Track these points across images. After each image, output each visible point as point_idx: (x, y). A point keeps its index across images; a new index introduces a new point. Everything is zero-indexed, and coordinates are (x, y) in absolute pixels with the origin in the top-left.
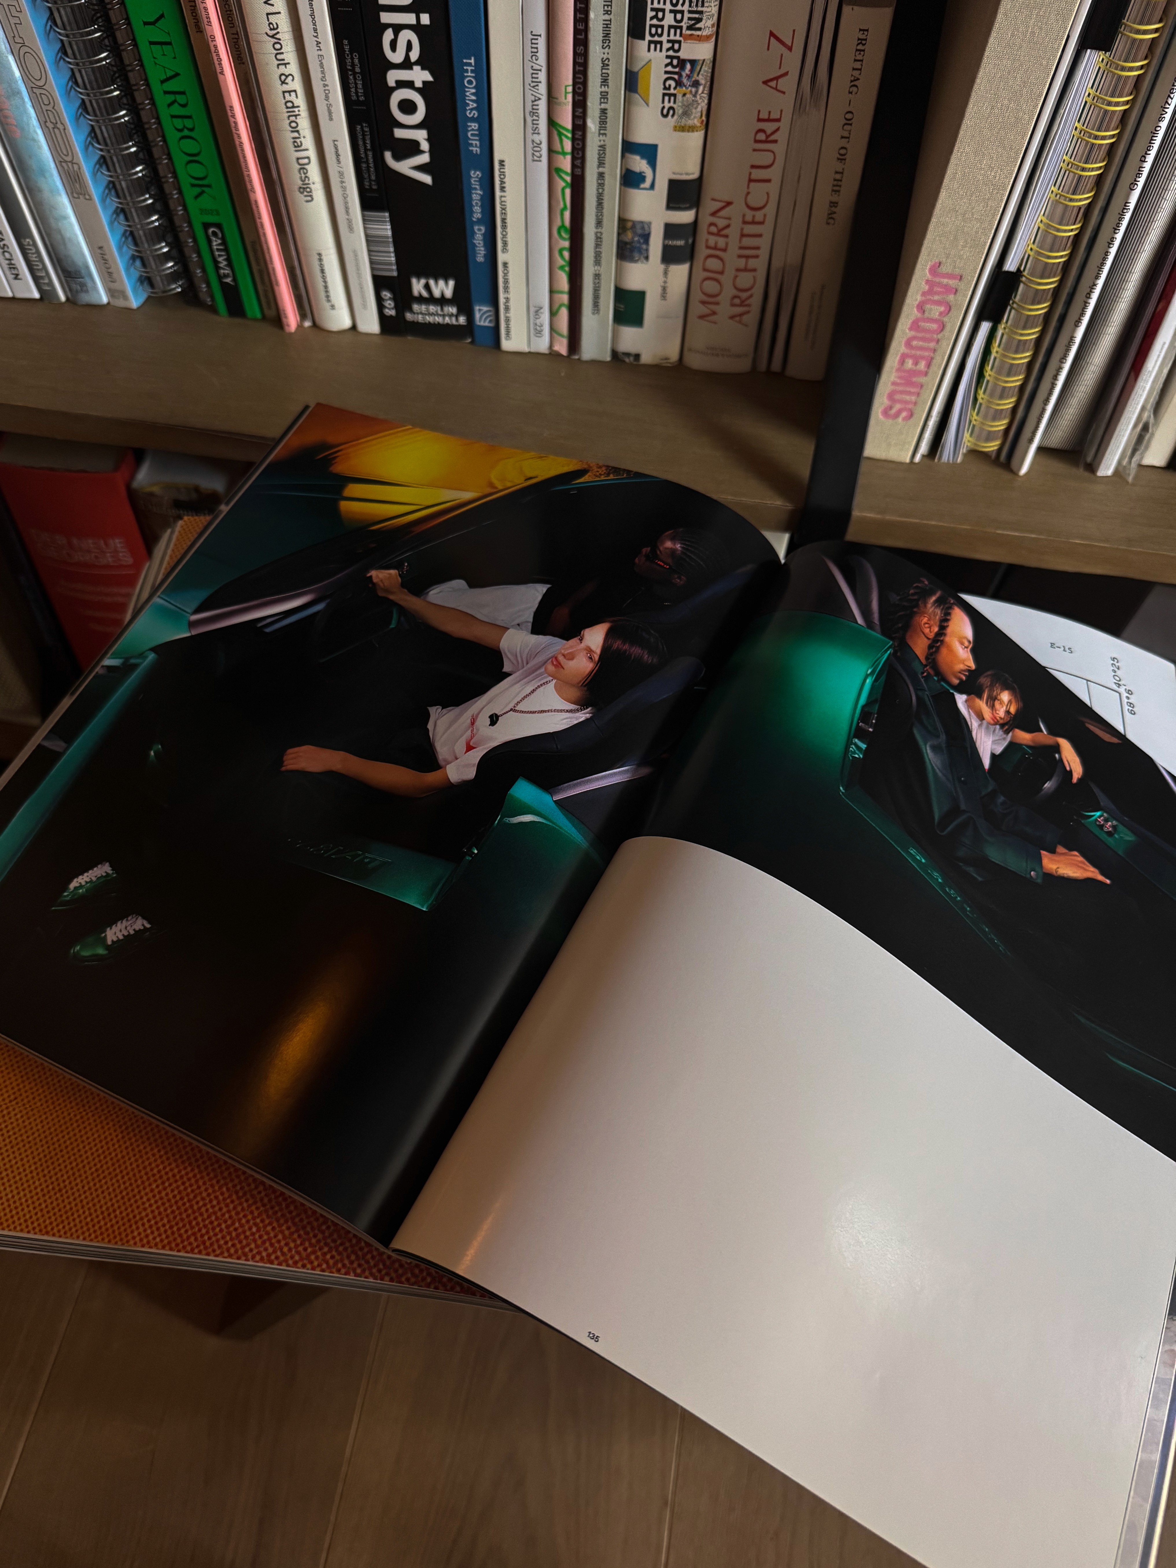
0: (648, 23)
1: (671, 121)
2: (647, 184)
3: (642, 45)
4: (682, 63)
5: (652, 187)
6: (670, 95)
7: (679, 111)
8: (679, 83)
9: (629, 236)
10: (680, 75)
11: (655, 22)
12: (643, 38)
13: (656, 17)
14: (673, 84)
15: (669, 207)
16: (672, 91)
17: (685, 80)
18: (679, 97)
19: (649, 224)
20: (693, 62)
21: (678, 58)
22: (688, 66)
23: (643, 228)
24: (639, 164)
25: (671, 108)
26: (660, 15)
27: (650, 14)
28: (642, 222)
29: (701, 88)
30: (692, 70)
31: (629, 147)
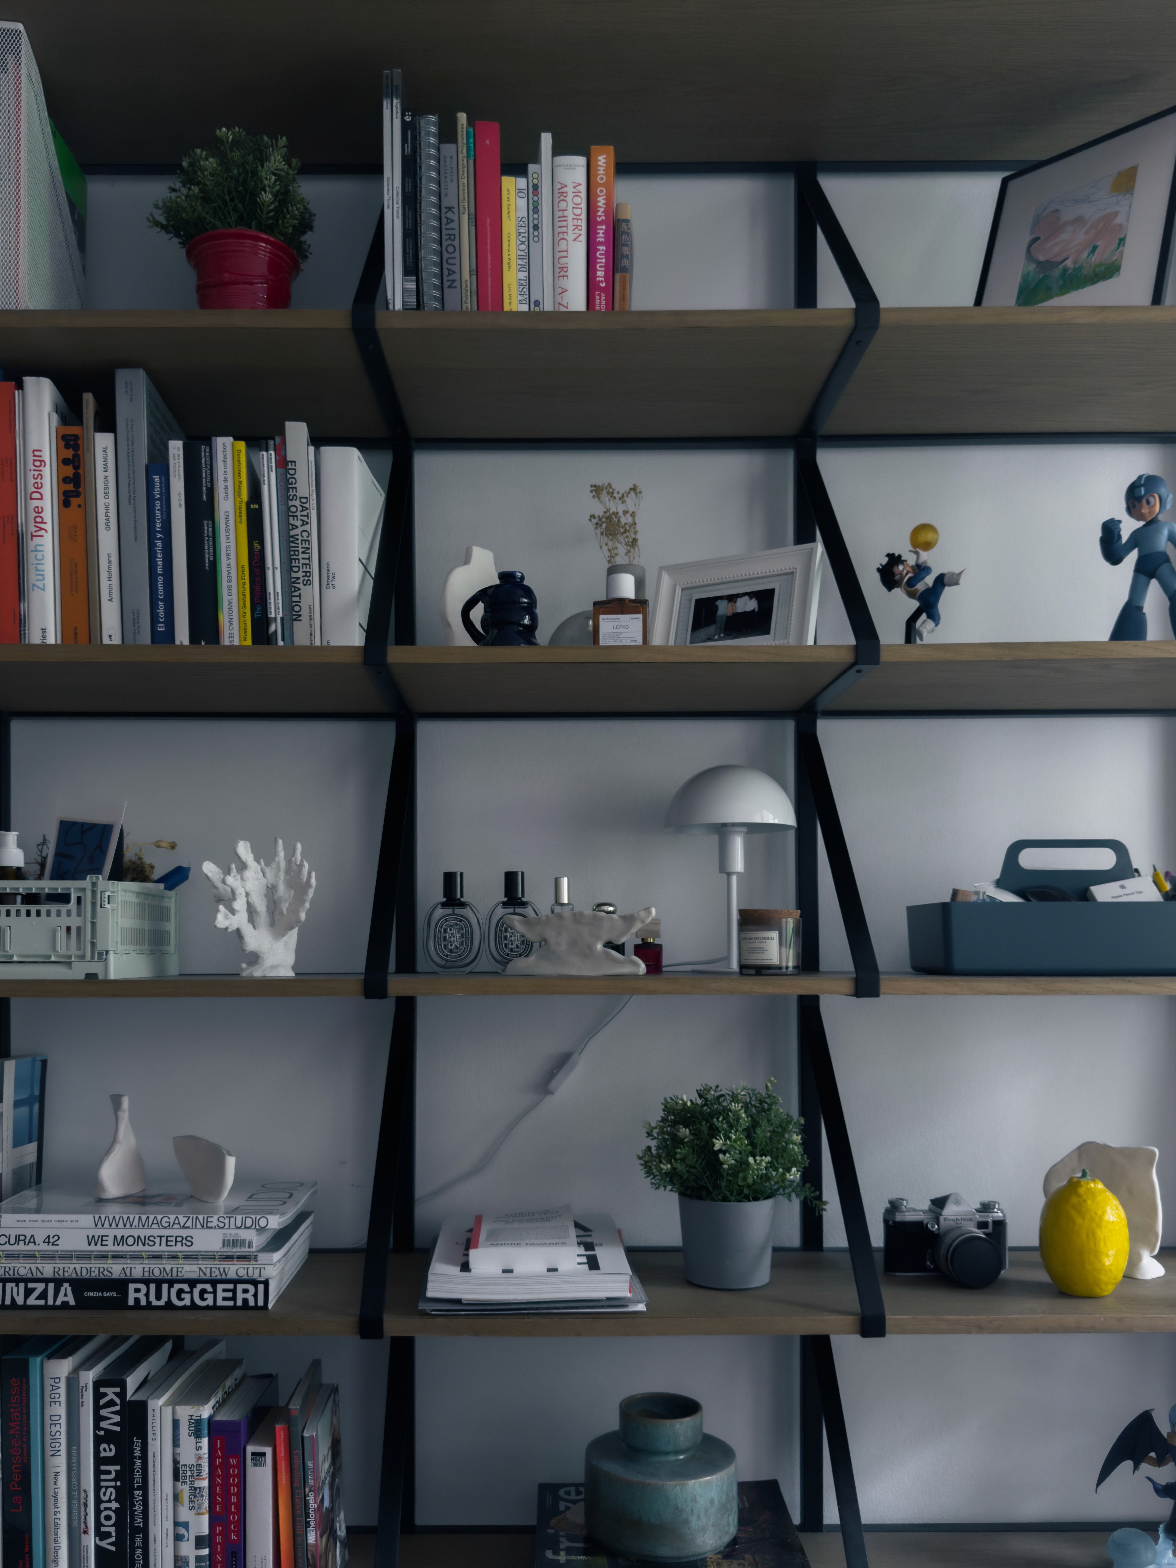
0: (181, 1475)
1: (193, 1512)
2: (186, 1539)
3: (179, 1484)
4: (195, 1489)
5: (188, 1540)
6: (192, 1501)
7: (196, 1507)
8: (195, 1496)
9: (179, 1564)
10: (195, 1493)
11: (183, 1475)
12: (179, 1481)
13: (184, 1473)
14: (193, 1497)
15: (196, 1548)
16: (193, 1500)
17: (197, 1495)
18: (196, 1502)
19: (188, 1557)
20: (200, 1488)
21: (194, 1487)
22: (198, 1489)
23: (186, 1559)
24: (182, 1531)
25: (193, 1506)
26: (185, 1472)
27: (181, 1472)
28: (185, 1556)
29: (204, 1498)
30: (200, 1491)
31: (176, 1524)
